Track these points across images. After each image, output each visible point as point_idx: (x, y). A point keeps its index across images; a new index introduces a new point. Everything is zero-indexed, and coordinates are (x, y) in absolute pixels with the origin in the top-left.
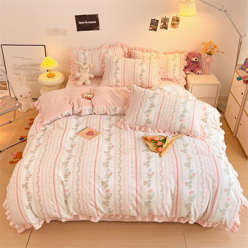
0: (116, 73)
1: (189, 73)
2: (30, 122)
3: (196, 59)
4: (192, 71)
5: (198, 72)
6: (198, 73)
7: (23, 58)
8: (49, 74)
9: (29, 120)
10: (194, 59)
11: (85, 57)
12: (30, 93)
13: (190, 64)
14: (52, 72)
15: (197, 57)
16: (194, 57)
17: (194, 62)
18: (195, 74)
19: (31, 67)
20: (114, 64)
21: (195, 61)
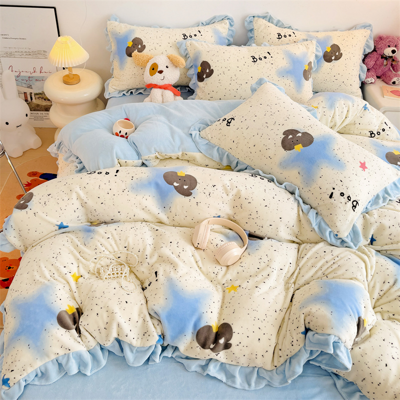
1: (373, 81)
2: (29, 179)
3: (394, 52)
4: (378, 77)
5: (393, 81)
6: (394, 83)
7: (5, 36)
8: (67, 76)
9: (28, 175)
10: (388, 52)
12: (27, 115)
13: (378, 62)
14: (74, 72)
15: (396, 46)
16: (389, 46)
17: (386, 58)
18: (387, 83)
19: (26, 56)
21: (391, 54)
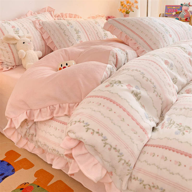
0: (79, 37)
11: (13, 27)
20: (69, 27)
